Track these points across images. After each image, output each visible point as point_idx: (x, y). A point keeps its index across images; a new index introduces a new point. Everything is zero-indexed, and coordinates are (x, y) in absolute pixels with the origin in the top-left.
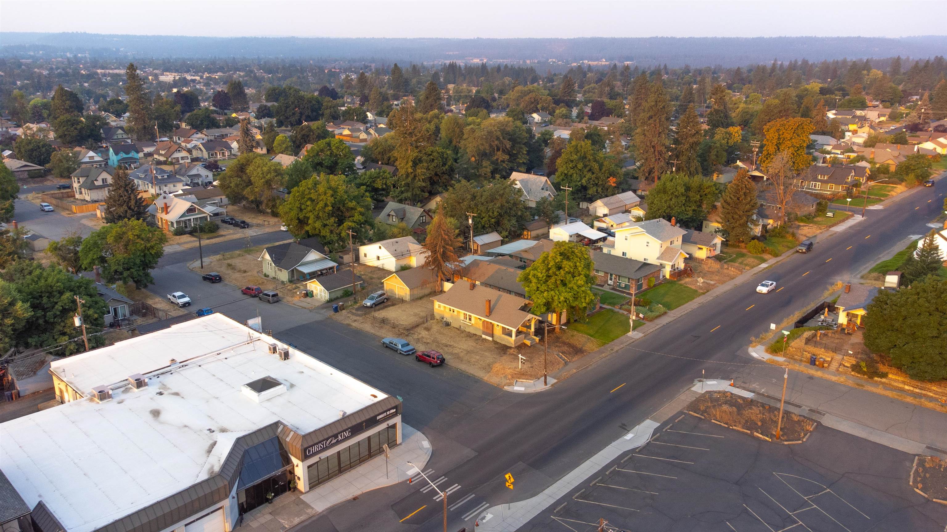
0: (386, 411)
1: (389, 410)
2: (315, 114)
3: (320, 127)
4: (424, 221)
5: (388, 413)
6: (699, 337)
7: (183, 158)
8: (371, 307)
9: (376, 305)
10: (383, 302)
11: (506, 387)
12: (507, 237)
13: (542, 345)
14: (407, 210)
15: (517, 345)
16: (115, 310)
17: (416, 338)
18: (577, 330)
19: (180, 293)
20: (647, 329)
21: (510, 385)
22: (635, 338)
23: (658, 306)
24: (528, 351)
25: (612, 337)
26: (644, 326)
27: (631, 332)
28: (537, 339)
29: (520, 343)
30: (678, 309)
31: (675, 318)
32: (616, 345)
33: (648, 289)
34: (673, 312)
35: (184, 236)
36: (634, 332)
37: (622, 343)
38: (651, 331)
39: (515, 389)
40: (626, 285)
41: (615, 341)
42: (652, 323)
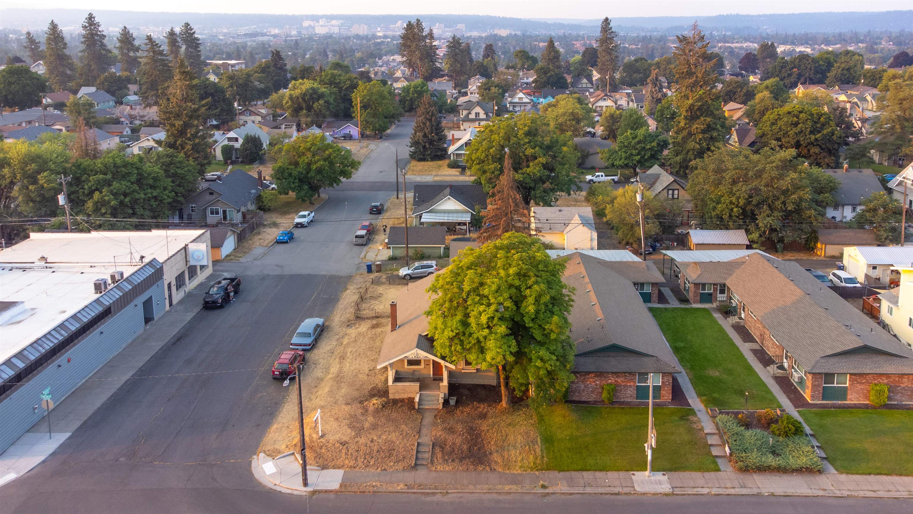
8: (402, 277)
9: (408, 276)
11: (262, 455)
12: (757, 243)
13: (435, 416)
14: (661, 178)
15: (397, 397)
16: (224, 212)
17: (348, 332)
18: (541, 419)
19: (306, 213)
20: (701, 482)
21: (273, 454)
22: (638, 488)
23: (809, 448)
24: (394, 415)
25: (591, 462)
26: (706, 474)
27: (647, 473)
28: (441, 401)
29: (405, 396)
30: (872, 478)
31: (821, 493)
32: (571, 483)
33: (866, 406)
34: (843, 477)
35: (454, 170)
36: (659, 476)
37: (590, 485)
38: (705, 491)
39: (264, 466)
40: (801, 378)
41: (585, 474)
42: (741, 476)
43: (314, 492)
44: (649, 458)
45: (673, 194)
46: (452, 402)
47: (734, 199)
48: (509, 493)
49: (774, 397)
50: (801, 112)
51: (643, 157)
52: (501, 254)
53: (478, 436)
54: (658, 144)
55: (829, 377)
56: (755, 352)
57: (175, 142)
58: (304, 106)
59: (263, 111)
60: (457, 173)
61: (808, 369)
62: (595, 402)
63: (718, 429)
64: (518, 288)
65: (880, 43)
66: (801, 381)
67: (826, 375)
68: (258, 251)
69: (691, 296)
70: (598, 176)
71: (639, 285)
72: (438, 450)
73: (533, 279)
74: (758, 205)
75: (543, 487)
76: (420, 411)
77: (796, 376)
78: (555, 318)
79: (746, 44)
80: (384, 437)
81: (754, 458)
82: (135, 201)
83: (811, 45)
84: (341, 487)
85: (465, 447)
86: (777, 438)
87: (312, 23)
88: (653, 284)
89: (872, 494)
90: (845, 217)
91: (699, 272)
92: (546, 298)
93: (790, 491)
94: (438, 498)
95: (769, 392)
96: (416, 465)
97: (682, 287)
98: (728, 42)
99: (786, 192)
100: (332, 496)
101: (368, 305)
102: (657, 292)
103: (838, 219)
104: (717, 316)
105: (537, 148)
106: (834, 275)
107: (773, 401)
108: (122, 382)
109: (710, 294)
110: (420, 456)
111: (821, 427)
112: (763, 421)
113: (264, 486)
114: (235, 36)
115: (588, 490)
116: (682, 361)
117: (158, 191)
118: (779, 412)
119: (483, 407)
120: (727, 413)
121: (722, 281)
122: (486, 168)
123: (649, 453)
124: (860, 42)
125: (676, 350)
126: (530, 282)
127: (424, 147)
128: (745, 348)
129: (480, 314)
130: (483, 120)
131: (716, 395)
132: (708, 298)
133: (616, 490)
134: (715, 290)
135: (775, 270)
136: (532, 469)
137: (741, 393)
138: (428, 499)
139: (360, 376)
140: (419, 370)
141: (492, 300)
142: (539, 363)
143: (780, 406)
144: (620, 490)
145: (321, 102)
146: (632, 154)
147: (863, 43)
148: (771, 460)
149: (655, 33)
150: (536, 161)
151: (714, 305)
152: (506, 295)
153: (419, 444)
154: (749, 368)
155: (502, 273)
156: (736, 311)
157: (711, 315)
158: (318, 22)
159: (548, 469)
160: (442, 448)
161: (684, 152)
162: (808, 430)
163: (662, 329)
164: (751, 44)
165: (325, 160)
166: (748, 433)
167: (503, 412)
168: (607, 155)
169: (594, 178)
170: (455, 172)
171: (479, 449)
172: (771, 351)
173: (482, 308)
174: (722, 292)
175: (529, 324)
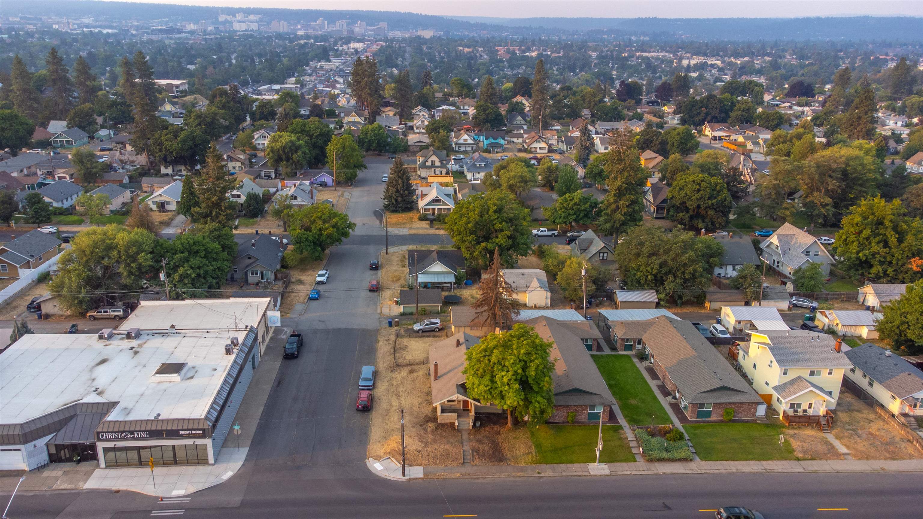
0: (192, 430)
1: (195, 430)
2: (723, 115)
3: (681, 133)
4: (605, 258)
5: (193, 432)
6: (669, 508)
7: (541, 148)
8: (418, 332)
9: (423, 331)
10: (434, 331)
11: (371, 459)
12: (663, 300)
13: (469, 434)
14: (594, 242)
15: (443, 422)
16: (262, 274)
17: (393, 375)
18: (533, 434)
19: (323, 272)
20: (627, 468)
21: (378, 458)
22: (591, 473)
23: (687, 448)
24: (444, 433)
25: (564, 458)
26: (629, 464)
27: (596, 464)
28: (471, 424)
29: (448, 421)
30: (718, 463)
31: (691, 472)
32: (554, 470)
33: (721, 421)
34: (703, 463)
35: (424, 222)
36: (603, 466)
37: (564, 471)
38: (628, 473)
39: (375, 465)
40: (686, 405)
41: (561, 465)
42: (648, 464)
43: (410, 479)
44: (598, 456)
45: (603, 256)
46: (478, 424)
47: (649, 269)
48: (520, 477)
49: (669, 417)
50: (702, 181)
51: (578, 216)
52: (515, 341)
53: (498, 445)
54: (590, 206)
55: (702, 405)
56: (659, 387)
57: (211, 212)
58: (284, 157)
59: (242, 157)
60: (428, 226)
61: (690, 401)
62: (563, 423)
63: (636, 437)
64: (526, 362)
65: (785, 57)
66: (686, 407)
67: (700, 404)
68: (299, 307)
69: (618, 345)
70: (542, 231)
71: (585, 340)
72: (475, 454)
73: (534, 356)
74: (667, 274)
75: (539, 473)
76: (459, 431)
77: (682, 404)
78: (547, 379)
79: (662, 54)
80: (442, 447)
81: (656, 454)
82: (207, 272)
83: (721, 57)
84: (424, 475)
85: (491, 452)
86: (669, 442)
87: (228, 18)
88: (594, 339)
89: (717, 471)
90: (727, 274)
91: (624, 331)
92: (541, 367)
93: (674, 471)
94: (480, 481)
95: (666, 414)
96: (464, 462)
97: (612, 338)
98: (645, 51)
99: (685, 265)
100: (421, 481)
101: (400, 355)
102: (596, 344)
103: (722, 275)
104: (635, 360)
105: (503, 223)
106: (714, 327)
107: (668, 420)
108: (260, 414)
109: (632, 345)
110: (465, 457)
111: (695, 434)
112: (662, 432)
113: (380, 477)
114: (149, 31)
115: (564, 474)
116: (614, 394)
117: (220, 262)
118: (671, 427)
119: (496, 428)
120: (642, 428)
121: (640, 337)
122: (465, 238)
123: (598, 453)
124: (766, 55)
125: (610, 386)
126: (532, 358)
127: (396, 200)
128: (653, 384)
129: (503, 377)
130: (438, 167)
131: (634, 417)
132: (629, 347)
133: (579, 474)
134: (635, 342)
135: (675, 330)
136: (531, 463)
137: (650, 415)
138: (475, 481)
139: (414, 408)
140: (454, 405)
141: (511, 369)
142: (537, 405)
143: (672, 423)
144: (581, 473)
145: (299, 153)
146: (569, 214)
147: (769, 56)
148: (665, 455)
149: (576, 36)
150: (503, 233)
151: (634, 352)
152: (519, 366)
153: (464, 451)
154: (655, 398)
155: (515, 352)
156: (648, 357)
157: (631, 360)
158: (235, 16)
159: (540, 463)
160: (478, 453)
161: (612, 221)
162: (686, 436)
163: (600, 371)
164: (667, 54)
165: (333, 227)
166: (653, 440)
167: (509, 430)
168: (550, 213)
169: (539, 233)
170: (424, 224)
171: (499, 453)
172: (669, 387)
173: (504, 373)
174: (639, 343)
175: (530, 381)
